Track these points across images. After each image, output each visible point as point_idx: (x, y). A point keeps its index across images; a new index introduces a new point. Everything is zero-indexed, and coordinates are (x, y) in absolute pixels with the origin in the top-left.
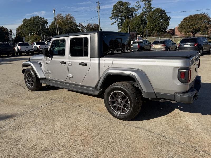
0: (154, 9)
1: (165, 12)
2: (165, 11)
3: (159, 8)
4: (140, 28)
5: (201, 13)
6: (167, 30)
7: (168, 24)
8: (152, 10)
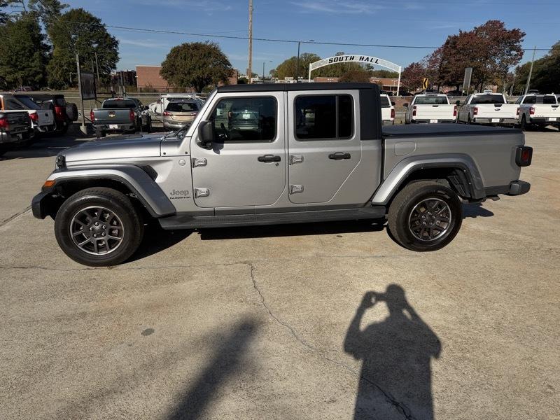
0: (68, 10)
1: (102, 23)
2: (100, 20)
3: (81, 10)
4: (33, 61)
5: (207, 42)
6: (113, 73)
7: (115, 58)
8: (63, 12)
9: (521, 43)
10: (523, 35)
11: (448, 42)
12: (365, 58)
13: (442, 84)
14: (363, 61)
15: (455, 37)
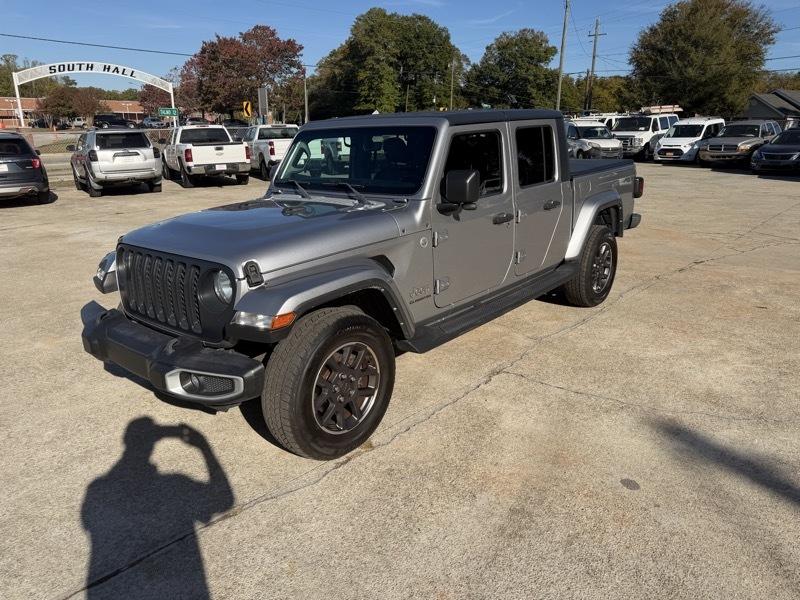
9: (301, 59)
10: (301, 48)
11: (204, 51)
12: (112, 68)
13: (209, 109)
14: (110, 73)
15: (213, 44)
